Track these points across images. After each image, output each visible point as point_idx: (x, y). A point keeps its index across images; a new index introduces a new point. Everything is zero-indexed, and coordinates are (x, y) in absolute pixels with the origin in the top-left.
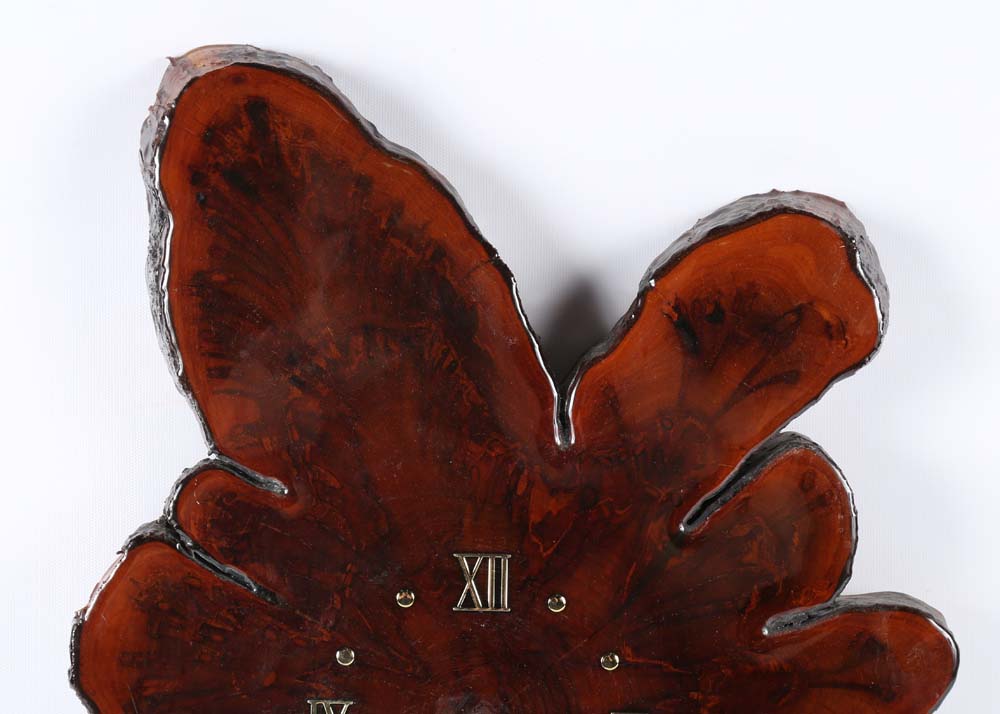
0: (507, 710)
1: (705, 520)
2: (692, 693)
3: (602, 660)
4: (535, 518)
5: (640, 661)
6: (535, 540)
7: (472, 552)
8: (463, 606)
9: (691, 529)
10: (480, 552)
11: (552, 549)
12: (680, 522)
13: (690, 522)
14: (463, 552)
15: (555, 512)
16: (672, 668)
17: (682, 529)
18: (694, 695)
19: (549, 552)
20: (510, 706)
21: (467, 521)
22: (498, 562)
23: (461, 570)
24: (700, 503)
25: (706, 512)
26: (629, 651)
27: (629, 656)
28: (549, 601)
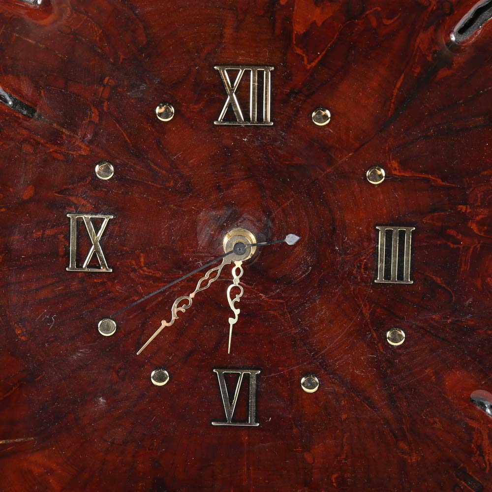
0: (270, 223)
1: (477, 30)
2: (460, 206)
3: (368, 173)
4: (299, 29)
5: (407, 175)
6: (299, 51)
7: (233, 66)
8: (224, 120)
9: (462, 38)
10: (243, 65)
11: (316, 61)
12: (451, 31)
13: (462, 31)
14: (223, 65)
15: (320, 23)
16: (439, 181)
17: (453, 38)
18: (462, 208)
19: (313, 64)
20: (273, 220)
21: (228, 32)
22: (260, 74)
23: (222, 83)
24: (472, 11)
25: (479, 21)
26: (395, 164)
27: (395, 169)
28: (314, 114)
